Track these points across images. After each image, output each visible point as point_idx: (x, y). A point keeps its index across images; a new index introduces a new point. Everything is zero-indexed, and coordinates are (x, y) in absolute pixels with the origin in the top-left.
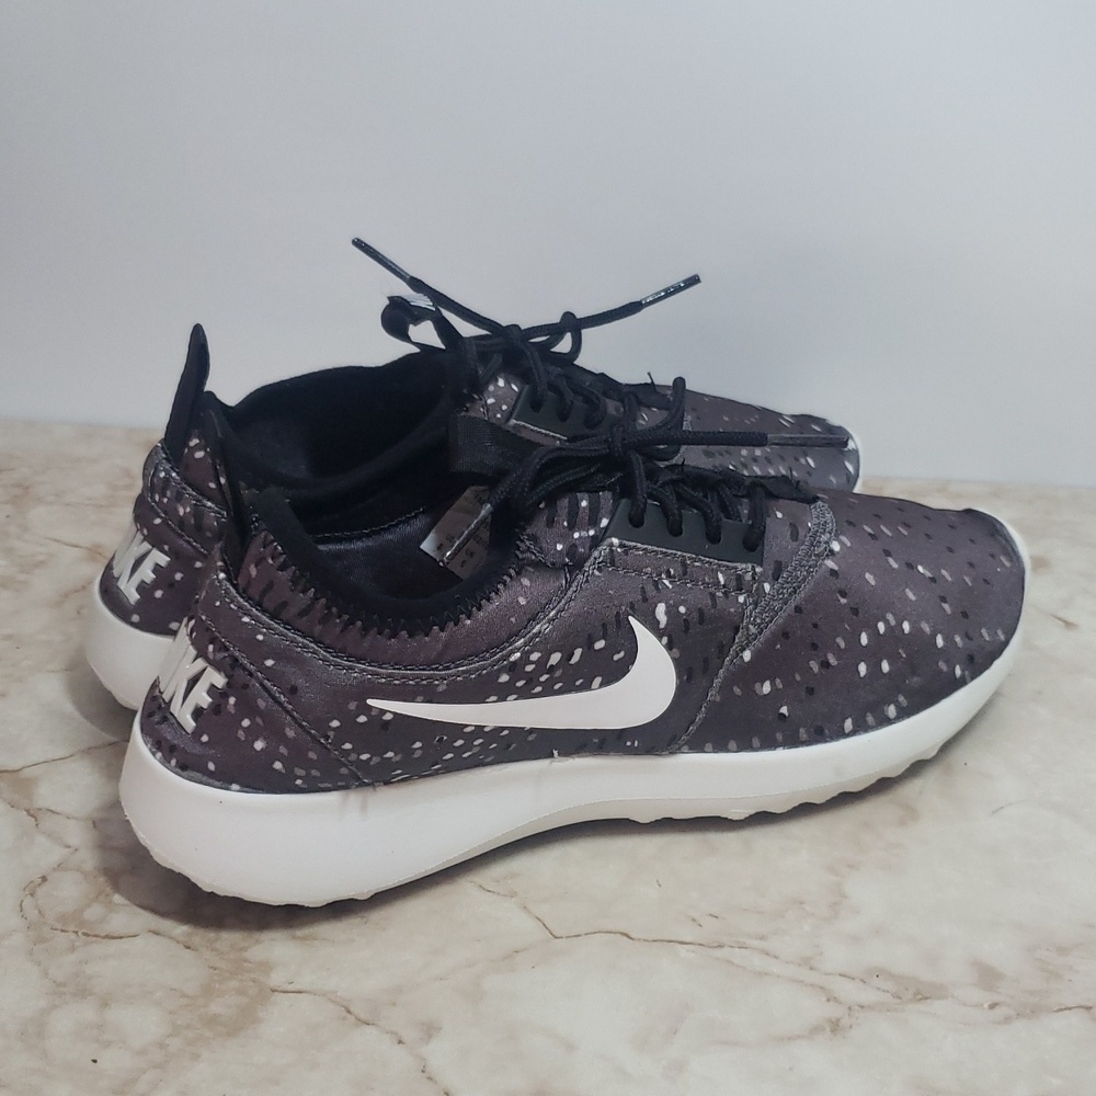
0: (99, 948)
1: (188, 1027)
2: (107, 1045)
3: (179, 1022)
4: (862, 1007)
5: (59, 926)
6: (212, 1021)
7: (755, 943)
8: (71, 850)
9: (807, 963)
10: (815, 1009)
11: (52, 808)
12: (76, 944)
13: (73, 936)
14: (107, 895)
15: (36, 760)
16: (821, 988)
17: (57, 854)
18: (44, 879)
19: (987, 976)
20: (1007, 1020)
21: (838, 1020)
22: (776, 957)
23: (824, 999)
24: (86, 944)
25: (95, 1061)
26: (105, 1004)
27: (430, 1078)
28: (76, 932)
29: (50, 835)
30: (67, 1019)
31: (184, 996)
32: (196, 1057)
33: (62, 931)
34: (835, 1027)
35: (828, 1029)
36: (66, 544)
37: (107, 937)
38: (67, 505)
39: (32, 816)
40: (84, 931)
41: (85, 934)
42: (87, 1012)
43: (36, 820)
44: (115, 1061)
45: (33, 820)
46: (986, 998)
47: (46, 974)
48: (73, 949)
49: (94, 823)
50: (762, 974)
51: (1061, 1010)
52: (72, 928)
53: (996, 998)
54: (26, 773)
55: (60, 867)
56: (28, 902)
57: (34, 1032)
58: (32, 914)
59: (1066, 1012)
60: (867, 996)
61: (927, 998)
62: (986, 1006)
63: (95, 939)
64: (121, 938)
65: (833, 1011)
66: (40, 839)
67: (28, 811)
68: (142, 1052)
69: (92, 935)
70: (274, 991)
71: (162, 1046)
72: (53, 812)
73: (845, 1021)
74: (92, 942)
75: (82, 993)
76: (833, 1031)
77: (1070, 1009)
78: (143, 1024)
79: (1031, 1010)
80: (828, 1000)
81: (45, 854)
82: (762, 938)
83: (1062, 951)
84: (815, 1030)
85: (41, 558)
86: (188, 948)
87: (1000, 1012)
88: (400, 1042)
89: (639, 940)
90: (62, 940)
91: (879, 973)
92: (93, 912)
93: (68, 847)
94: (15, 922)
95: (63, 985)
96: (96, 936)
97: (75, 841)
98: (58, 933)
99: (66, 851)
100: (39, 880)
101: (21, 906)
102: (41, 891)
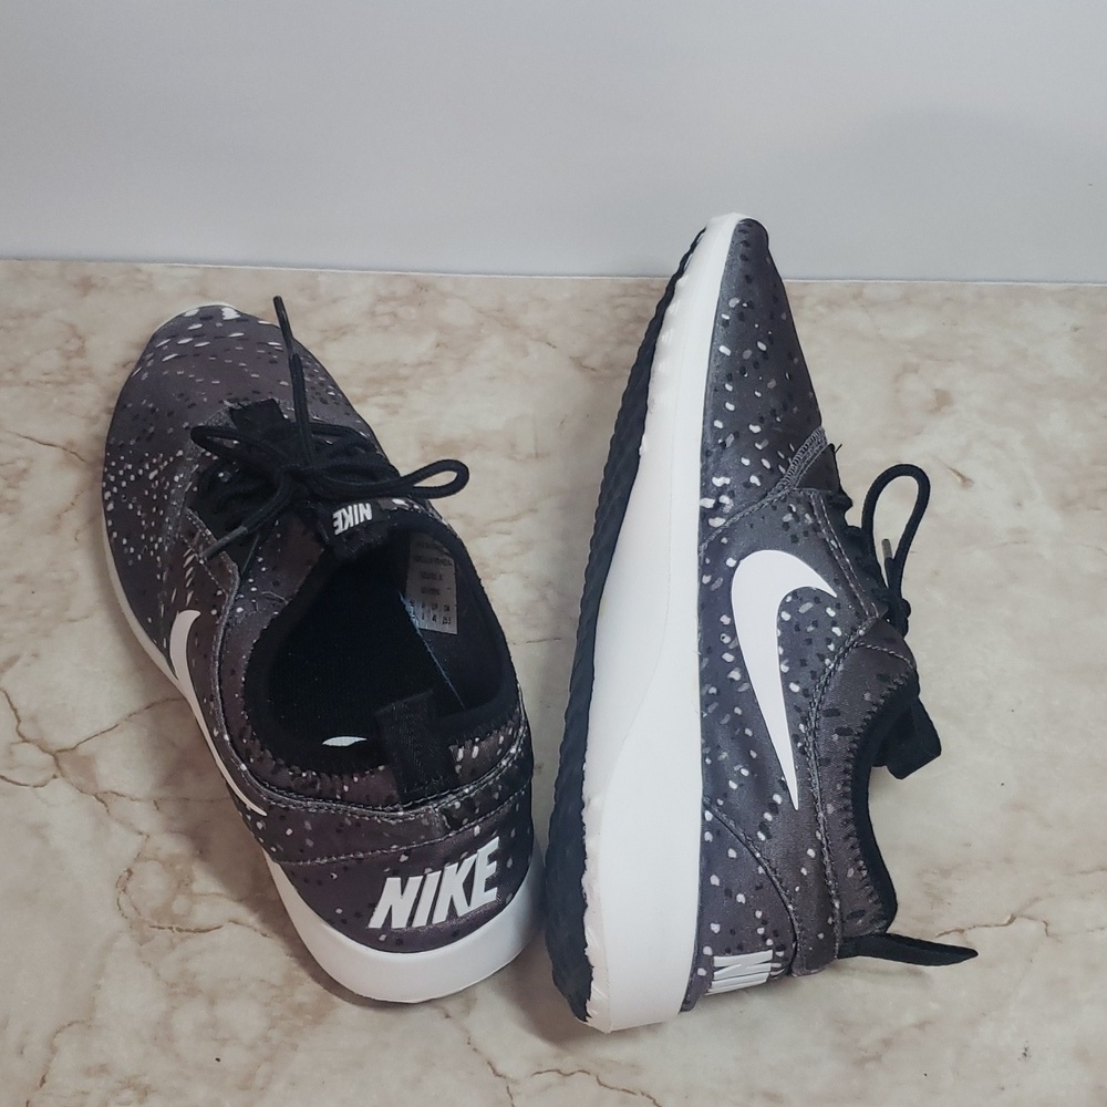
0: (193, 944)
1: (282, 1018)
2: (224, 1042)
3: (275, 1014)
5: (156, 924)
6: (299, 1010)
8: (145, 837)
11: (116, 790)
12: (174, 940)
13: (169, 932)
14: (187, 885)
15: (89, 733)
17: (133, 844)
18: (130, 872)
24: (182, 940)
25: (218, 1060)
26: (212, 1002)
27: (475, 1050)
28: (171, 928)
29: (121, 822)
30: (188, 1019)
31: (273, 986)
32: (295, 1047)
33: (160, 928)
36: (40, 443)
37: (194, 932)
38: (27, 384)
39: (102, 801)
40: (177, 926)
41: (180, 930)
42: (199, 1011)
43: (106, 805)
44: (234, 1057)
45: (103, 805)
47: (157, 975)
48: (172, 946)
49: (155, 803)
52: (166, 924)
54: (84, 750)
55: (139, 857)
56: (123, 898)
58: (129, 910)
63: (188, 934)
64: (208, 930)
66: (115, 827)
67: (96, 796)
68: (252, 1047)
69: (184, 930)
71: (266, 1039)
72: (118, 794)
74: (188, 937)
75: (193, 992)
78: (246, 1018)
81: (124, 845)
85: (22, 464)
86: (264, 935)
88: (448, 1016)
90: (162, 937)
92: (179, 906)
93: (141, 833)
94: (118, 923)
95: (173, 985)
96: (188, 931)
97: (144, 827)
98: (156, 930)
99: (140, 839)
100: (126, 874)
101: (118, 903)
102: (131, 886)
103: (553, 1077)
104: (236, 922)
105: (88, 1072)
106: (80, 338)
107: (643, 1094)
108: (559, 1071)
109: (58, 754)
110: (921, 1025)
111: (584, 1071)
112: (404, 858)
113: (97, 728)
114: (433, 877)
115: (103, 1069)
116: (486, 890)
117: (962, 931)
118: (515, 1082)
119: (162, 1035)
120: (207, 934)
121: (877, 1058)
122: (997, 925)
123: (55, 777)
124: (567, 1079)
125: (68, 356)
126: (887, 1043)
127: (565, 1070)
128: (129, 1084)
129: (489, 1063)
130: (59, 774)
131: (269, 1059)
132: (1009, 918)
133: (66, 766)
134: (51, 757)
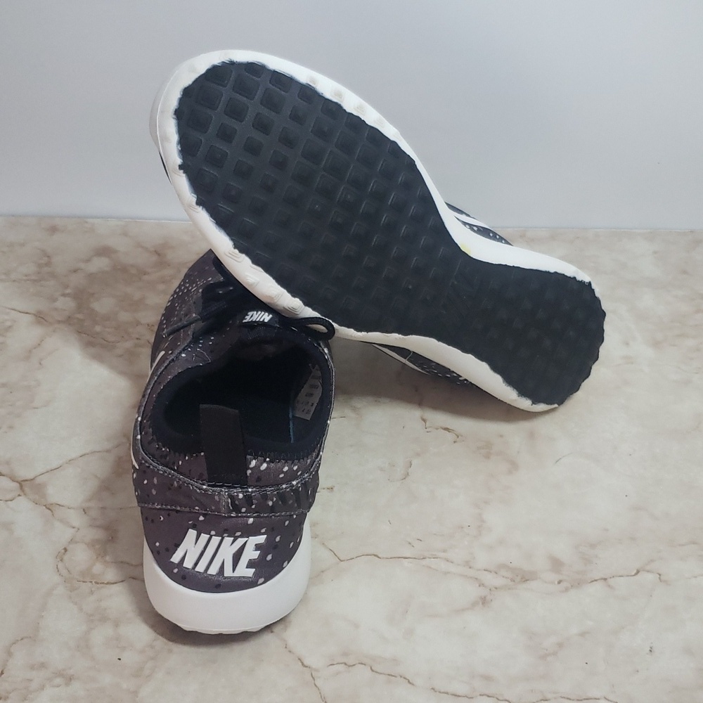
0: (105, 591)
2: (123, 649)
4: (496, 588)
5: (82, 580)
7: (441, 555)
8: (76, 529)
9: (468, 564)
10: (474, 592)
11: (59, 503)
12: (93, 589)
13: (90, 585)
15: (42, 471)
16: (476, 579)
17: (69, 533)
18: (66, 550)
19: (556, 564)
20: (567, 590)
21: (485, 597)
22: (452, 562)
23: (478, 585)
24: (98, 588)
25: (120, 659)
26: (116, 625)
27: (290, 652)
28: (91, 582)
29: (61, 521)
30: (101, 634)
33: (84, 582)
34: (484, 601)
35: (481, 603)
36: (20, 312)
37: (108, 583)
39: (49, 509)
40: (95, 581)
41: (97, 583)
42: (108, 630)
43: (52, 512)
44: (130, 658)
45: (50, 511)
46: (556, 577)
47: (81, 609)
48: (92, 593)
49: (84, 510)
50: (446, 573)
51: (592, 581)
52: (88, 579)
53: (561, 577)
54: (39, 480)
55: (72, 541)
56: (60, 565)
58: (64, 572)
59: (594, 583)
60: (497, 581)
61: (527, 580)
62: (556, 583)
63: (102, 585)
64: (116, 583)
65: (482, 592)
66: (57, 524)
67: (45, 506)
68: (142, 652)
69: (100, 583)
71: (152, 647)
72: (59, 505)
73: (489, 597)
74: (101, 587)
75: (104, 619)
76: (483, 604)
77: (596, 580)
78: (139, 635)
79: (578, 583)
80: (479, 586)
81: (62, 534)
82: (445, 551)
83: (593, 546)
84: (474, 604)
85: (8, 324)
87: (564, 585)
89: (383, 558)
90: (85, 587)
91: (503, 566)
92: (97, 569)
93: (74, 528)
94: (56, 579)
95: (91, 615)
96: (103, 583)
97: (76, 523)
98: (82, 583)
99: (72, 531)
100: (63, 551)
101: (57, 568)
102: (66, 558)
103: (341, 667)
104: (133, 578)
105: (32, 668)
106: (48, 257)
107: (401, 677)
108: (345, 664)
109: (23, 483)
110: (583, 634)
111: (362, 664)
113: (49, 468)
115: (43, 666)
117: (605, 579)
118: (317, 670)
119: (83, 645)
120: (114, 585)
121: (555, 654)
122: (628, 576)
123: (19, 495)
124: (350, 668)
125: (40, 266)
126: (560, 645)
127: (350, 662)
128: (59, 674)
129: (299, 659)
130: (22, 494)
131: (152, 659)
132: (635, 571)
133: (27, 489)
134: (18, 485)
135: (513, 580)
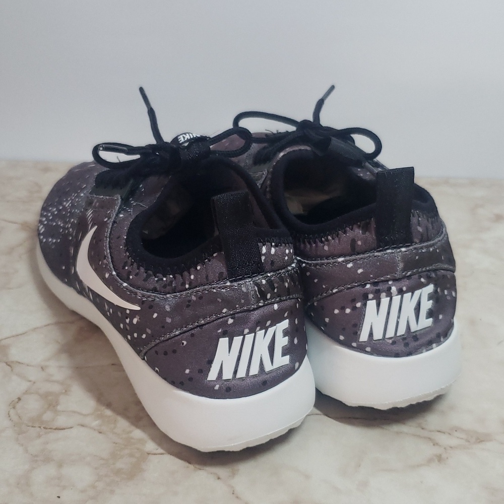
0: (53, 435)
1: (106, 476)
2: (64, 488)
3: (101, 474)
4: (451, 447)
5: (30, 424)
6: (118, 472)
8: (32, 383)
10: (429, 450)
11: (19, 361)
12: (41, 433)
13: (38, 429)
14: (54, 406)
15: (8, 336)
16: (429, 438)
17: (24, 386)
18: (19, 399)
21: (441, 455)
23: (432, 444)
24: (46, 433)
25: (59, 497)
26: (60, 465)
27: (237, 497)
28: (40, 427)
29: (19, 375)
30: (41, 475)
31: (103, 459)
32: (112, 492)
33: (32, 427)
34: (440, 459)
35: (436, 460)
37: (56, 429)
39: (9, 365)
40: (44, 426)
41: (45, 428)
42: (50, 470)
43: (11, 368)
44: (70, 497)
45: (10, 367)
47: (26, 451)
48: (39, 436)
49: (42, 368)
50: (398, 433)
54: (4, 343)
55: (27, 392)
56: (12, 412)
57: (24, 483)
58: (15, 418)
60: (453, 442)
61: (482, 441)
63: (50, 430)
64: (64, 429)
65: (436, 451)
66: (15, 378)
67: (6, 363)
68: (83, 491)
69: (48, 428)
70: (149, 454)
71: (93, 487)
72: (19, 363)
73: (444, 456)
75: (47, 460)
76: (439, 461)
78: (82, 475)
80: (434, 445)
81: (17, 386)
84: (430, 461)
86: (100, 433)
88: (219, 478)
90: (33, 431)
91: (456, 429)
92: (48, 416)
93: (30, 381)
94: (7, 423)
95: (36, 456)
96: (51, 429)
97: (32, 378)
98: (30, 428)
99: (28, 384)
100: (17, 400)
101: (9, 414)
102: (18, 406)
104: (82, 426)
112: (231, 321)
113: (14, 333)
114: (249, 338)
116: (282, 357)
120: (62, 431)
135: (468, 441)
